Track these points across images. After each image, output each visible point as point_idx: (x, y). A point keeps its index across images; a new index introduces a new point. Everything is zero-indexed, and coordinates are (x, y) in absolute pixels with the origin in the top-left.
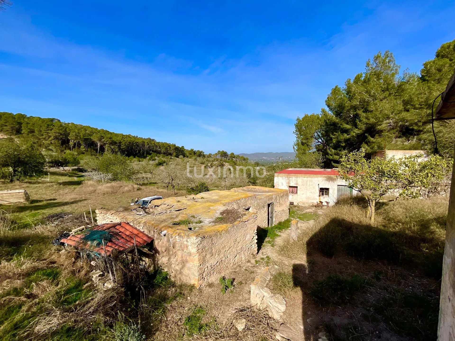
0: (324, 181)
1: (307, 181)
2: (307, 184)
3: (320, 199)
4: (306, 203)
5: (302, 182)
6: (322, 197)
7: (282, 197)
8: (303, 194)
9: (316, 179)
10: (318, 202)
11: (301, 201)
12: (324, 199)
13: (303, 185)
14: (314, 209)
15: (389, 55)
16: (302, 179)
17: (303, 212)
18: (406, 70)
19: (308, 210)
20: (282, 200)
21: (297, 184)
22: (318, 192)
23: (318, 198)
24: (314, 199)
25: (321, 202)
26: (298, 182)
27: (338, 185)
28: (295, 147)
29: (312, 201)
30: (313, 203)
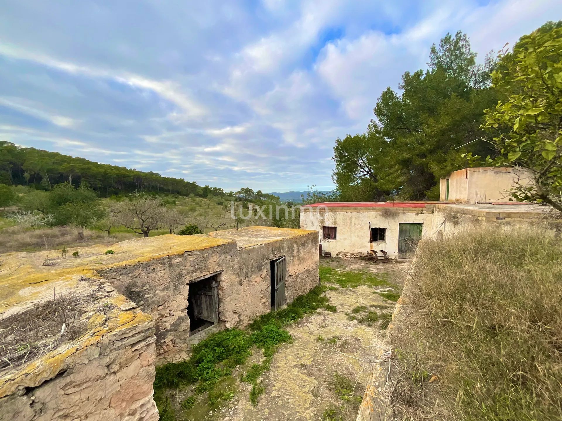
0: (378, 217)
1: (351, 218)
2: (351, 223)
3: (372, 247)
4: (351, 254)
5: (343, 220)
6: (374, 244)
7: (303, 245)
8: (345, 239)
9: (366, 214)
10: (369, 252)
11: (343, 251)
12: (378, 246)
13: (345, 224)
14: (363, 263)
15: (462, 38)
16: (344, 215)
17: (345, 269)
18: (490, 53)
19: (354, 266)
20: (304, 252)
21: (335, 223)
22: (369, 235)
23: (369, 245)
24: (363, 247)
25: (375, 252)
26: (337, 220)
27: (400, 223)
28: (335, 177)
29: (360, 250)
30: (361, 253)
